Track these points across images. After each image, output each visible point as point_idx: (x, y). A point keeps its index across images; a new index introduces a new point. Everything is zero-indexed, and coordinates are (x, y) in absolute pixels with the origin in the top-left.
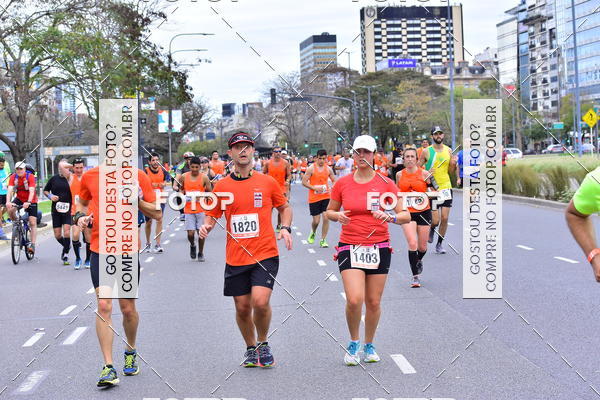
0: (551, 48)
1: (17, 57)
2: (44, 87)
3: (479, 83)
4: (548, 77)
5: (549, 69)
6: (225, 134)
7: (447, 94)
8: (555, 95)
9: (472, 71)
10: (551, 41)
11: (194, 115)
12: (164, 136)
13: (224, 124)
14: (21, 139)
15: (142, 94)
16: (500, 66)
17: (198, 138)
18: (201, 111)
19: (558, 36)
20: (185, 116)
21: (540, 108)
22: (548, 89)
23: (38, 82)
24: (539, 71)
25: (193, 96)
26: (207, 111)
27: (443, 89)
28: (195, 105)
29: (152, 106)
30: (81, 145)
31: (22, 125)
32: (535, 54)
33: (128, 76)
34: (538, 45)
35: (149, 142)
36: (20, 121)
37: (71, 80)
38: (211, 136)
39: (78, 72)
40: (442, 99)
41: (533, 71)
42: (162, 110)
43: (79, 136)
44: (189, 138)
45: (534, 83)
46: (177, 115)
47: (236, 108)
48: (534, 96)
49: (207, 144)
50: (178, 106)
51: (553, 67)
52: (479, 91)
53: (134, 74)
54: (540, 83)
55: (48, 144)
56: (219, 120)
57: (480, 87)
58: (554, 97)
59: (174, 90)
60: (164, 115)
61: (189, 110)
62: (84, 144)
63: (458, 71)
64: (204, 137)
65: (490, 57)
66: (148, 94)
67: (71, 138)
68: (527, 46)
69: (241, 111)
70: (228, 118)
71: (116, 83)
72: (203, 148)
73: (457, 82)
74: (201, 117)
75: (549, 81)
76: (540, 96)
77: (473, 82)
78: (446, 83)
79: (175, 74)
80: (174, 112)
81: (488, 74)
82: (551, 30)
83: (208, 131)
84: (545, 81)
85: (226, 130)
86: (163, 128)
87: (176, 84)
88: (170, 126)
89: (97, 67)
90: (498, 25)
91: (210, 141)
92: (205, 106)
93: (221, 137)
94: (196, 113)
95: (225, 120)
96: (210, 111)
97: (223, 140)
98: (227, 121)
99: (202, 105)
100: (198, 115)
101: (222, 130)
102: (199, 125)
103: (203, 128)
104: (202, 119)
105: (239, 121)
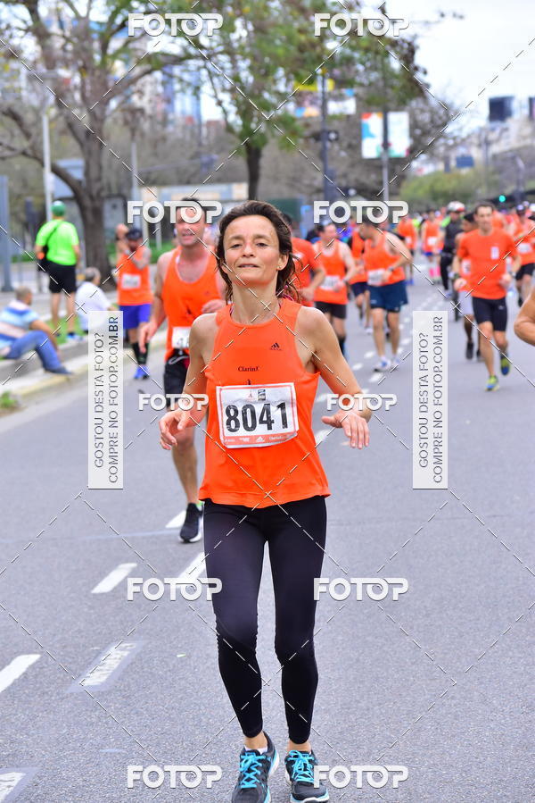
1: (83, 13)
2: (138, 71)
6: (495, 157)
11: (432, 121)
12: (374, 165)
13: (492, 136)
14: (94, 173)
15: (330, 85)
17: (441, 166)
18: (446, 114)
20: (414, 125)
23: (126, 62)
25: (428, 86)
26: (457, 113)
28: (433, 102)
29: (350, 106)
30: (211, 182)
31: (95, 147)
33: (301, 49)
35: (345, 176)
36: (90, 140)
37: (189, 57)
38: (466, 161)
39: (204, 41)
42: (369, 113)
43: (209, 165)
44: (423, 167)
46: (400, 123)
47: (515, 105)
49: (459, 177)
50: (401, 105)
53: (313, 45)
55: (149, 181)
56: (481, 129)
59: (393, 74)
60: (374, 122)
61: (422, 111)
62: (219, 181)
64: (453, 163)
66: (342, 83)
67: (192, 170)
69: (526, 111)
70: (499, 125)
71: (278, 62)
72: (450, 185)
74: (445, 124)
79: (394, 44)
80: (393, 117)
83: (461, 151)
85: (495, 149)
86: (370, 149)
87: (395, 64)
88: (386, 145)
89: (241, 32)
91: (465, 171)
92: (452, 104)
93: (486, 163)
94: (436, 117)
95: (493, 130)
96: (464, 113)
97: (491, 168)
98: (498, 131)
99: (448, 101)
100: (439, 122)
101: (487, 150)
102: (442, 141)
103: (449, 148)
104: (449, 129)
105: (520, 129)
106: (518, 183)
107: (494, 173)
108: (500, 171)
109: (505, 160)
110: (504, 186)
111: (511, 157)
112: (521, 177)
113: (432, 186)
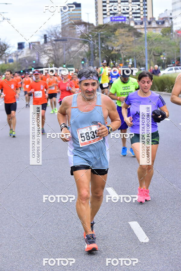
3: (161, 29)
6: (20, 59)
7: (143, 36)
9: (157, 23)
13: (19, 54)
16: (173, 20)
17: (4, 62)
26: (8, 47)
27: (141, 34)
38: (11, 61)
40: (140, 39)
47: (25, 45)
49: (9, 65)
52: (161, 34)
56: (16, 51)
57: (162, 32)
63: (150, 23)
64: (7, 61)
65: (168, 15)
69: (28, 47)
70: (21, 50)
72: (7, 67)
73: (149, 29)
74: (5, 50)
77: (158, 29)
78: (143, 30)
81: (167, 24)
83: (10, 58)
85: (20, 57)
91: (11, 63)
92: (7, 44)
93: (17, 61)
94: (2, 48)
95: (19, 52)
96: (10, 47)
97: (18, 63)
98: (20, 52)
99: (6, 43)
100: (3, 49)
101: (17, 58)
102: (4, 55)
103: (6, 57)
104: (6, 52)
105: (27, 52)
106: (26, 67)
107: (19, 64)
108: (21, 63)
109: (22, 60)
110: (22, 68)
111: (24, 60)
112: (27, 65)
113: (1, 68)
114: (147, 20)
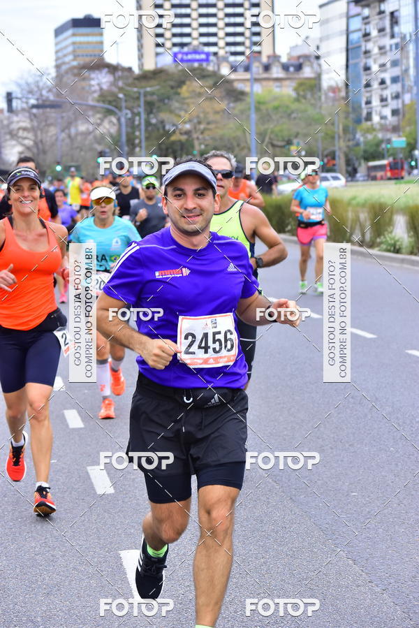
0: (393, 36)
3: (294, 84)
4: (387, 76)
5: (388, 65)
7: (248, 99)
8: (395, 102)
9: (285, 67)
10: (392, 28)
16: (322, 61)
19: (402, 21)
21: (376, 119)
22: (387, 93)
24: (375, 68)
27: (242, 93)
32: (370, 46)
34: (374, 33)
40: (240, 106)
41: (367, 69)
45: (368, 85)
48: (368, 102)
51: (395, 63)
52: (293, 94)
54: (375, 85)
57: (296, 90)
58: (394, 104)
63: (267, 68)
65: (311, 50)
68: (360, 34)
73: (264, 83)
75: (388, 82)
76: (376, 102)
77: (287, 83)
78: (248, 84)
81: (307, 72)
82: (392, 14)
84: (383, 82)
90: (321, 6)
114: (260, 61)
